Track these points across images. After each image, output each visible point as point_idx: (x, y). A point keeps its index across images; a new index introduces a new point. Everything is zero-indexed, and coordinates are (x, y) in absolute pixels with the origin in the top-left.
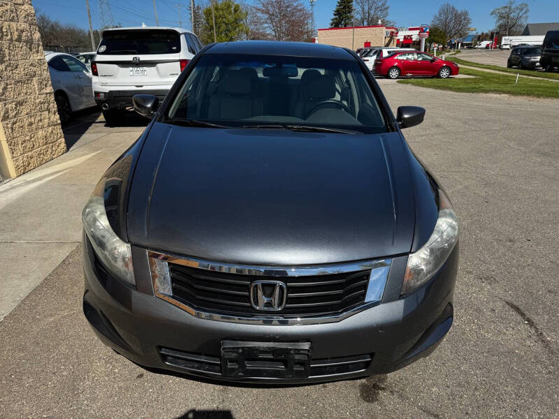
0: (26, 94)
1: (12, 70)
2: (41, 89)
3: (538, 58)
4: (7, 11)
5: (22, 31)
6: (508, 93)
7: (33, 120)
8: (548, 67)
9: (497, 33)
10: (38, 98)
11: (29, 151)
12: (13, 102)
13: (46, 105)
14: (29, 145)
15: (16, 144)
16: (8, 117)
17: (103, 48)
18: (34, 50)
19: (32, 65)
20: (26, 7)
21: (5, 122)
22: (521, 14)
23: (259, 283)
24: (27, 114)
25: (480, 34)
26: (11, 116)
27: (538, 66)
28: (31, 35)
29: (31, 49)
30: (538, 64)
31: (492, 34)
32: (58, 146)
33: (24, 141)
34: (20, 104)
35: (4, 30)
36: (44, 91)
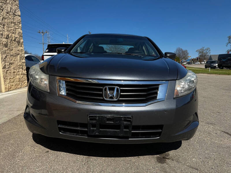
0: (14, 60)
1: (10, 51)
2: (20, 60)
3: (217, 65)
4: (12, 30)
5: (16, 38)
6: (207, 73)
7: (15, 71)
8: (221, 67)
9: (199, 58)
10: (19, 63)
11: (12, 83)
12: (8, 62)
13: (22, 66)
14: (12, 80)
15: (7, 79)
16: (5, 68)
17: (47, 51)
18: (20, 46)
19: (18, 50)
20: (19, 30)
21: (4, 69)
22: (207, 51)
23: (107, 87)
24: (13, 68)
25: (193, 58)
26: (6, 68)
27: (217, 68)
28: (20, 40)
29: (19, 45)
30: (217, 67)
31: (197, 58)
32: (24, 83)
33: (10, 78)
34: (11, 64)
35: (9, 36)
36: (22, 61)
